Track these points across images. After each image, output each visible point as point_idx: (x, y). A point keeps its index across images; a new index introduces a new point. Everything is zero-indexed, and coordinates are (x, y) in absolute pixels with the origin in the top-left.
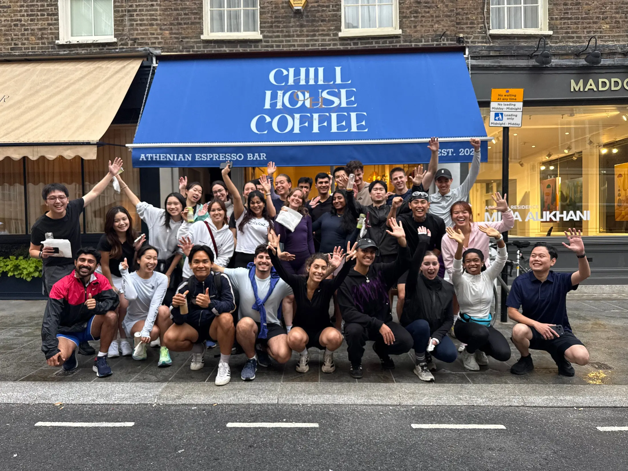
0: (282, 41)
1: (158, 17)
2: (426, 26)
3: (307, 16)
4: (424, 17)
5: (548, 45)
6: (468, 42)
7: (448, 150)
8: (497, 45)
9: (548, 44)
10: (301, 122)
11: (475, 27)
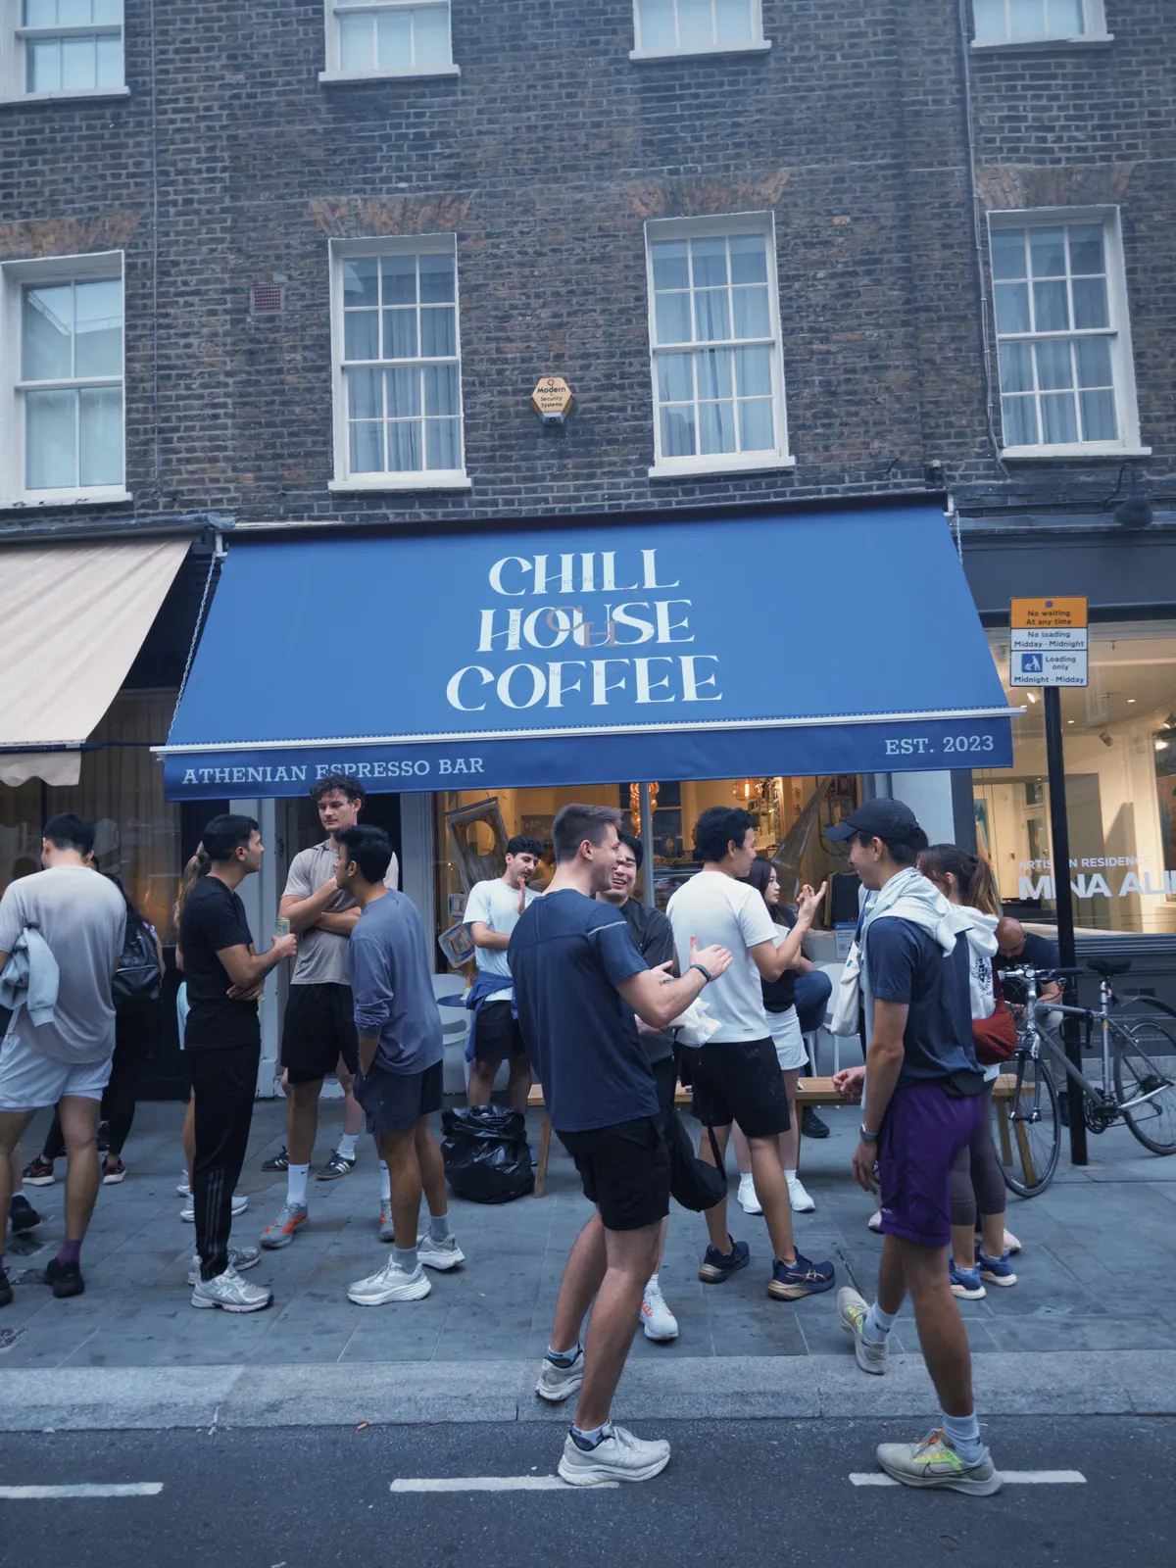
0: (518, 492)
1: (229, 443)
2: (853, 444)
3: (575, 433)
4: (846, 425)
5: (1143, 480)
6: (952, 478)
7: (915, 741)
8: (1022, 482)
9: (1141, 476)
10: (566, 682)
11: (966, 444)
